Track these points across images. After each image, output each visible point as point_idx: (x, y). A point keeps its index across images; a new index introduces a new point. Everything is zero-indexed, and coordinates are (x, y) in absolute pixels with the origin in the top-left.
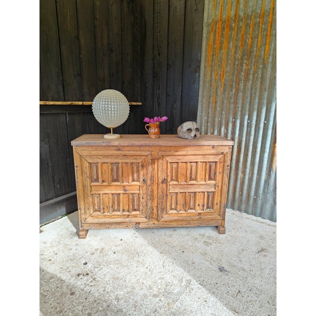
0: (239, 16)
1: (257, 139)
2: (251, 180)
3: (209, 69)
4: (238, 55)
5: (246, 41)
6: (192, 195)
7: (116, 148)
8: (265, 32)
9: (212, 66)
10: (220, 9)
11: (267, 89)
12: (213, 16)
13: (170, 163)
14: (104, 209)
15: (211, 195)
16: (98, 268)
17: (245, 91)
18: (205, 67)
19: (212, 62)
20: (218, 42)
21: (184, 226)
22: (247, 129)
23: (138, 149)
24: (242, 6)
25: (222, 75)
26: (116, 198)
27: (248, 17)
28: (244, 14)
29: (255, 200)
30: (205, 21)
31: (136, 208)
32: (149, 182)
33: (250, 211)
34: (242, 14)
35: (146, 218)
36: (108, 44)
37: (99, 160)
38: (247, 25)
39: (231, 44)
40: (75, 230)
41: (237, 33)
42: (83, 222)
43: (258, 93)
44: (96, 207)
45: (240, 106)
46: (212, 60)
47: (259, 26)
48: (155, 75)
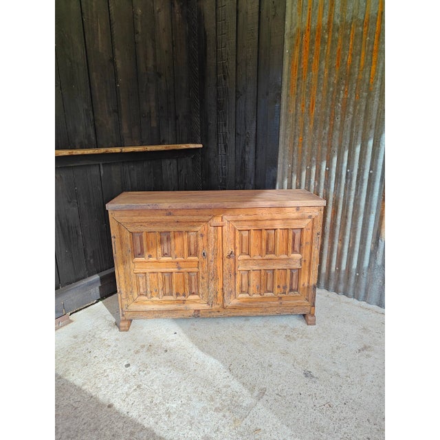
0: (334, 25)
1: (360, 195)
2: (351, 251)
3: (293, 98)
4: (332, 79)
5: (344, 59)
6: (270, 273)
7: (165, 213)
8: (370, 47)
9: (297, 94)
10: (308, 15)
11: (373, 127)
12: (298, 24)
13: (239, 230)
14: (151, 292)
15: (295, 273)
16: (144, 371)
17: (343, 128)
18: (288, 96)
19: (297, 89)
20: (305, 60)
21: (259, 314)
22: (346, 181)
23: (195, 212)
24: (337, 10)
25: (311, 106)
26: (167, 278)
27: (346, 26)
28: (341, 21)
29: (358, 279)
30: (287, 31)
31: (194, 291)
32: (211, 256)
33: (351, 293)
34: (338, 21)
35: (208, 303)
36: (155, 67)
37: (143, 229)
38: (346, 37)
39: (323, 64)
40: (114, 320)
41: (332, 47)
42: (124, 309)
43: (360, 132)
44: (142, 290)
45: (336, 149)
46: (298, 85)
47: (362, 38)
48: (220, 106)
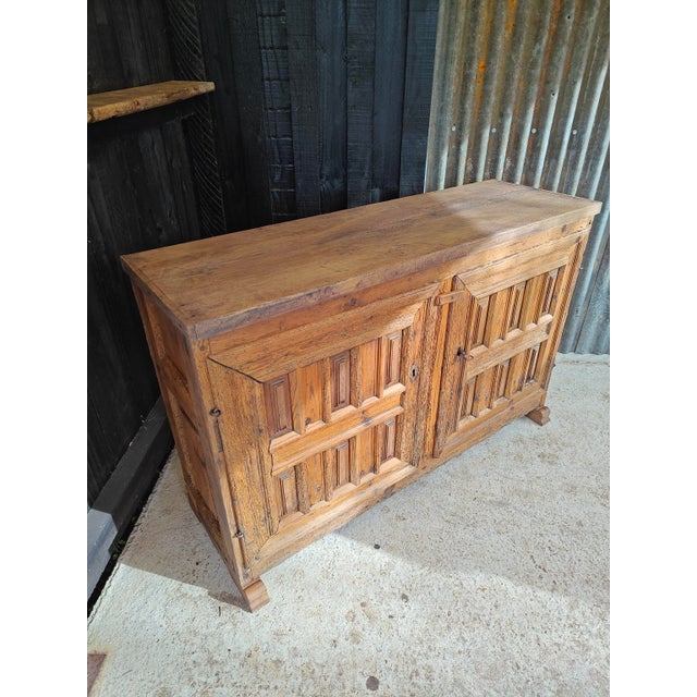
6: (506, 366)
13: (479, 299)
14: (310, 498)
15: (537, 350)
17: (578, 40)
26: (341, 453)
31: (390, 453)
32: (426, 374)
35: (411, 463)
37: (292, 362)
42: (253, 562)
44: (289, 505)
45: (557, 87)
